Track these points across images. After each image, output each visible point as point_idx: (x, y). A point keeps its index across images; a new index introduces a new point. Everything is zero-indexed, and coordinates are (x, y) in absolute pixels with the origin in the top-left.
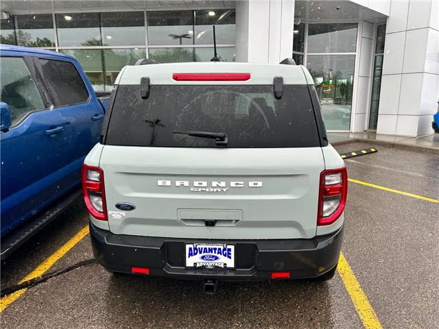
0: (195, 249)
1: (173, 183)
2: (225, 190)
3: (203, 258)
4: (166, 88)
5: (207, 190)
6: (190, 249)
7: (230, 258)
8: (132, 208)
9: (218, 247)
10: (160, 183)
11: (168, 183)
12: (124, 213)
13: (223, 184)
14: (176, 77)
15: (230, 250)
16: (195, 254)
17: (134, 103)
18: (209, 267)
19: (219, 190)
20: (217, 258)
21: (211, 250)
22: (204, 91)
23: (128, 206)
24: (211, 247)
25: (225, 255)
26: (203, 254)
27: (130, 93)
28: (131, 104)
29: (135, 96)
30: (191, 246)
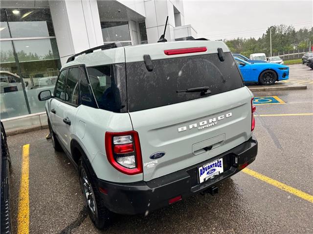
0: (204, 169)
1: (188, 127)
2: (216, 123)
3: (208, 173)
4: (163, 62)
5: (207, 126)
6: (201, 170)
7: (221, 167)
8: (163, 154)
9: (214, 163)
10: (180, 130)
11: (185, 128)
12: (156, 161)
13: (215, 120)
14: (167, 53)
15: (220, 162)
16: (204, 172)
17: (144, 75)
18: (212, 178)
19: (213, 124)
20: (214, 170)
21: (211, 166)
22: (186, 60)
23: (161, 153)
24: (211, 164)
25: (218, 166)
26: (208, 171)
27: (138, 68)
28: (142, 77)
29: (142, 70)
30: (201, 168)
